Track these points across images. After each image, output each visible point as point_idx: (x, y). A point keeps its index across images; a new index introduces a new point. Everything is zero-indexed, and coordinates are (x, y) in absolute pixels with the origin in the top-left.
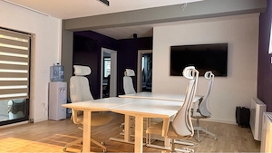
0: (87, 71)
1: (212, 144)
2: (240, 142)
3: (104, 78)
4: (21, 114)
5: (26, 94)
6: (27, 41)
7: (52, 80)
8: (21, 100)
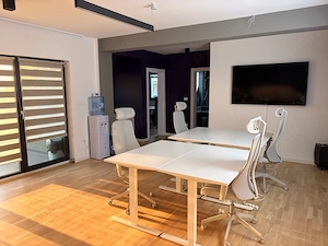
0: (131, 113)
1: (281, 197)
2: (317, 192)
3: (151, 99)
4: (60, 154)
5: (64, 132)
6: (60, 70)
7: (92, 114)
8: (59, 139)
